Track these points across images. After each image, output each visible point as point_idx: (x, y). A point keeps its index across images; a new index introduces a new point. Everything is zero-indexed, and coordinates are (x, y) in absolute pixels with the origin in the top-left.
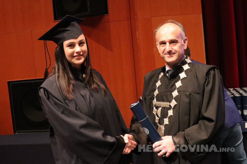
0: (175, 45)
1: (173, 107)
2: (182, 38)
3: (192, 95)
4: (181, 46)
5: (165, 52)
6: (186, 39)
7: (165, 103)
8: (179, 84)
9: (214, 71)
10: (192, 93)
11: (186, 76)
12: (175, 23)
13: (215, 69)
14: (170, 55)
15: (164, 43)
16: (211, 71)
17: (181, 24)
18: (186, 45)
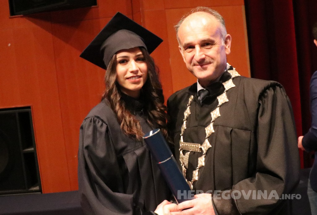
0: (210, 48)
1: (205, 152)
2: (222, 36)
3: (235, 132)
4: (220, 49)
5: (194, 61)
6: (228, 37)
7: (195, 145)
8: (216, 114)
9: (274, 89)
10: (235, 129)
11: (227, 100)
12: (208, 11)
13: (276, 86)
14: (201, 66)
15: (191, 46)
16: (269, 90)
17: (219, 13)
18: (229, 47)
